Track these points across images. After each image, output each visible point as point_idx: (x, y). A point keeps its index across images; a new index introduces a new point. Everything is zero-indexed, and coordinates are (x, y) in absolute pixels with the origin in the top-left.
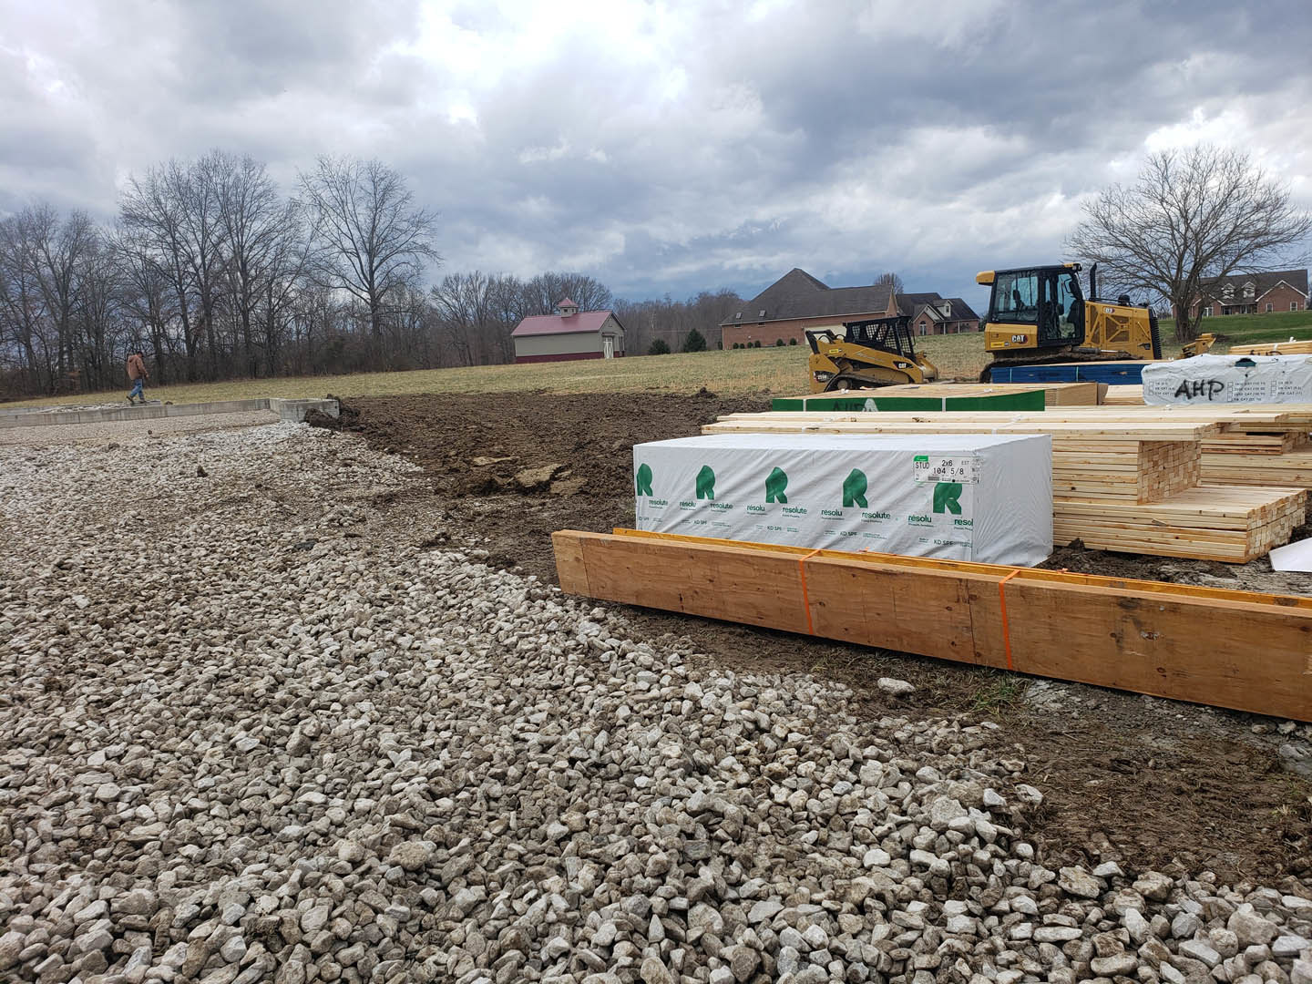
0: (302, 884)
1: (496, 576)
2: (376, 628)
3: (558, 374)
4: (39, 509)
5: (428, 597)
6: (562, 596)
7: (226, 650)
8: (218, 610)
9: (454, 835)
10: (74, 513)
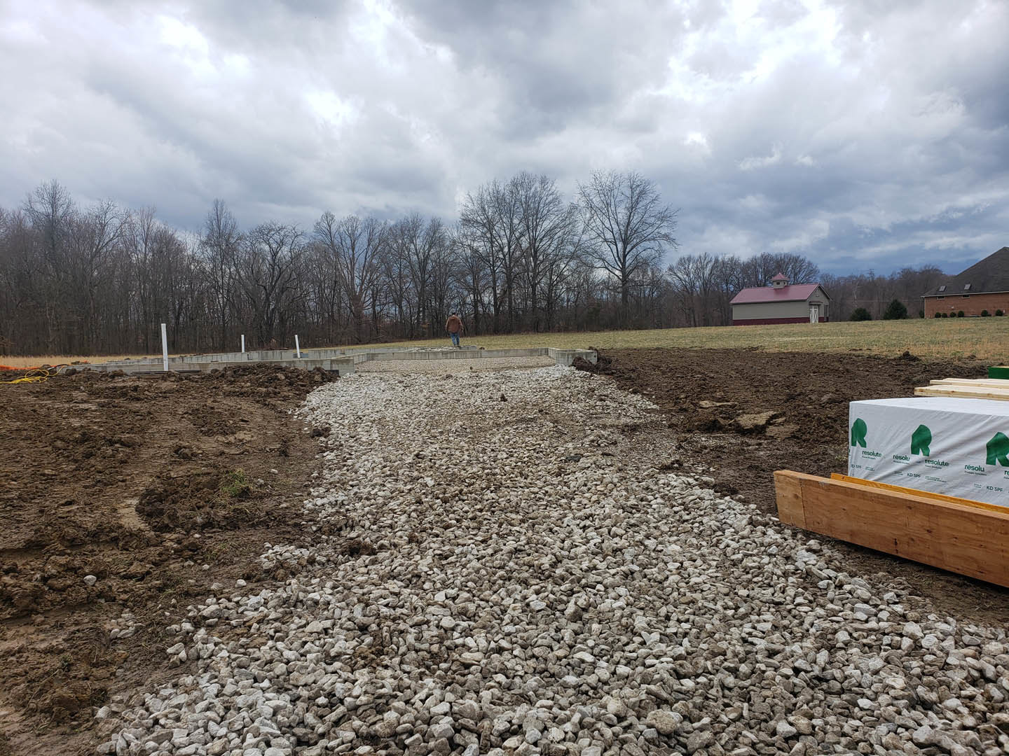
0: (581, 725)
1: (722, 501)
2: (628, 530)
3: (768, 334)
4: (405, 416)
5: (666, 511)
6: (779, 525)
7: (521, 530)
8: (516, 499)
9: (696, 712)
10: (426, 420)
